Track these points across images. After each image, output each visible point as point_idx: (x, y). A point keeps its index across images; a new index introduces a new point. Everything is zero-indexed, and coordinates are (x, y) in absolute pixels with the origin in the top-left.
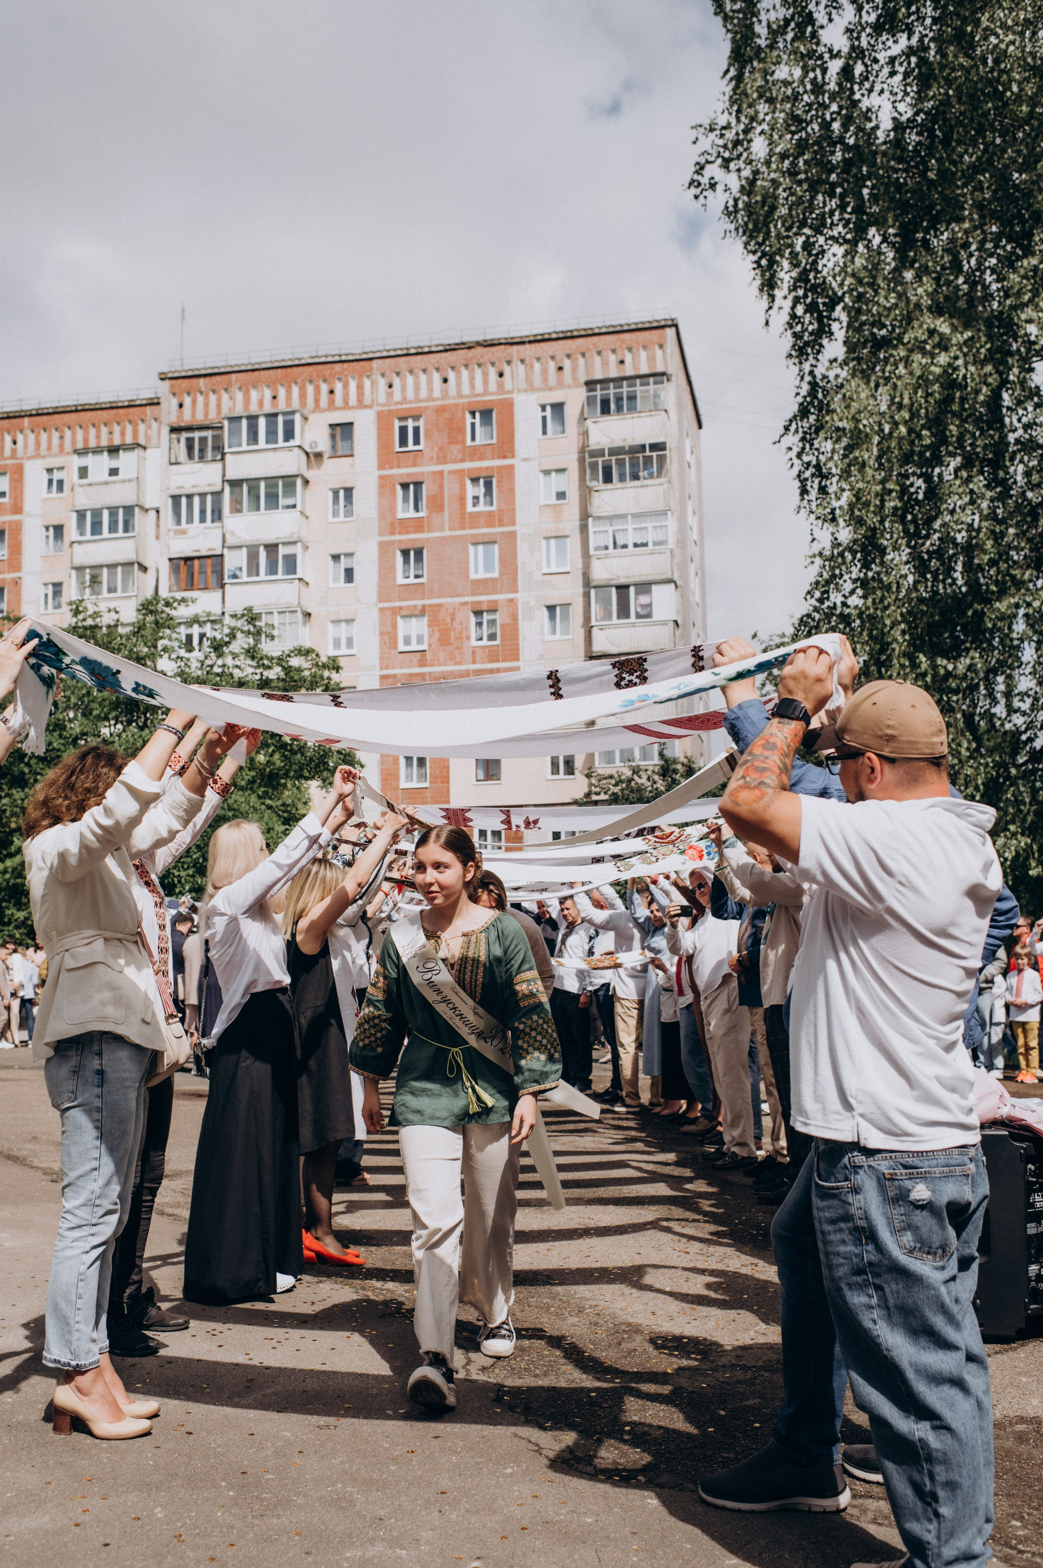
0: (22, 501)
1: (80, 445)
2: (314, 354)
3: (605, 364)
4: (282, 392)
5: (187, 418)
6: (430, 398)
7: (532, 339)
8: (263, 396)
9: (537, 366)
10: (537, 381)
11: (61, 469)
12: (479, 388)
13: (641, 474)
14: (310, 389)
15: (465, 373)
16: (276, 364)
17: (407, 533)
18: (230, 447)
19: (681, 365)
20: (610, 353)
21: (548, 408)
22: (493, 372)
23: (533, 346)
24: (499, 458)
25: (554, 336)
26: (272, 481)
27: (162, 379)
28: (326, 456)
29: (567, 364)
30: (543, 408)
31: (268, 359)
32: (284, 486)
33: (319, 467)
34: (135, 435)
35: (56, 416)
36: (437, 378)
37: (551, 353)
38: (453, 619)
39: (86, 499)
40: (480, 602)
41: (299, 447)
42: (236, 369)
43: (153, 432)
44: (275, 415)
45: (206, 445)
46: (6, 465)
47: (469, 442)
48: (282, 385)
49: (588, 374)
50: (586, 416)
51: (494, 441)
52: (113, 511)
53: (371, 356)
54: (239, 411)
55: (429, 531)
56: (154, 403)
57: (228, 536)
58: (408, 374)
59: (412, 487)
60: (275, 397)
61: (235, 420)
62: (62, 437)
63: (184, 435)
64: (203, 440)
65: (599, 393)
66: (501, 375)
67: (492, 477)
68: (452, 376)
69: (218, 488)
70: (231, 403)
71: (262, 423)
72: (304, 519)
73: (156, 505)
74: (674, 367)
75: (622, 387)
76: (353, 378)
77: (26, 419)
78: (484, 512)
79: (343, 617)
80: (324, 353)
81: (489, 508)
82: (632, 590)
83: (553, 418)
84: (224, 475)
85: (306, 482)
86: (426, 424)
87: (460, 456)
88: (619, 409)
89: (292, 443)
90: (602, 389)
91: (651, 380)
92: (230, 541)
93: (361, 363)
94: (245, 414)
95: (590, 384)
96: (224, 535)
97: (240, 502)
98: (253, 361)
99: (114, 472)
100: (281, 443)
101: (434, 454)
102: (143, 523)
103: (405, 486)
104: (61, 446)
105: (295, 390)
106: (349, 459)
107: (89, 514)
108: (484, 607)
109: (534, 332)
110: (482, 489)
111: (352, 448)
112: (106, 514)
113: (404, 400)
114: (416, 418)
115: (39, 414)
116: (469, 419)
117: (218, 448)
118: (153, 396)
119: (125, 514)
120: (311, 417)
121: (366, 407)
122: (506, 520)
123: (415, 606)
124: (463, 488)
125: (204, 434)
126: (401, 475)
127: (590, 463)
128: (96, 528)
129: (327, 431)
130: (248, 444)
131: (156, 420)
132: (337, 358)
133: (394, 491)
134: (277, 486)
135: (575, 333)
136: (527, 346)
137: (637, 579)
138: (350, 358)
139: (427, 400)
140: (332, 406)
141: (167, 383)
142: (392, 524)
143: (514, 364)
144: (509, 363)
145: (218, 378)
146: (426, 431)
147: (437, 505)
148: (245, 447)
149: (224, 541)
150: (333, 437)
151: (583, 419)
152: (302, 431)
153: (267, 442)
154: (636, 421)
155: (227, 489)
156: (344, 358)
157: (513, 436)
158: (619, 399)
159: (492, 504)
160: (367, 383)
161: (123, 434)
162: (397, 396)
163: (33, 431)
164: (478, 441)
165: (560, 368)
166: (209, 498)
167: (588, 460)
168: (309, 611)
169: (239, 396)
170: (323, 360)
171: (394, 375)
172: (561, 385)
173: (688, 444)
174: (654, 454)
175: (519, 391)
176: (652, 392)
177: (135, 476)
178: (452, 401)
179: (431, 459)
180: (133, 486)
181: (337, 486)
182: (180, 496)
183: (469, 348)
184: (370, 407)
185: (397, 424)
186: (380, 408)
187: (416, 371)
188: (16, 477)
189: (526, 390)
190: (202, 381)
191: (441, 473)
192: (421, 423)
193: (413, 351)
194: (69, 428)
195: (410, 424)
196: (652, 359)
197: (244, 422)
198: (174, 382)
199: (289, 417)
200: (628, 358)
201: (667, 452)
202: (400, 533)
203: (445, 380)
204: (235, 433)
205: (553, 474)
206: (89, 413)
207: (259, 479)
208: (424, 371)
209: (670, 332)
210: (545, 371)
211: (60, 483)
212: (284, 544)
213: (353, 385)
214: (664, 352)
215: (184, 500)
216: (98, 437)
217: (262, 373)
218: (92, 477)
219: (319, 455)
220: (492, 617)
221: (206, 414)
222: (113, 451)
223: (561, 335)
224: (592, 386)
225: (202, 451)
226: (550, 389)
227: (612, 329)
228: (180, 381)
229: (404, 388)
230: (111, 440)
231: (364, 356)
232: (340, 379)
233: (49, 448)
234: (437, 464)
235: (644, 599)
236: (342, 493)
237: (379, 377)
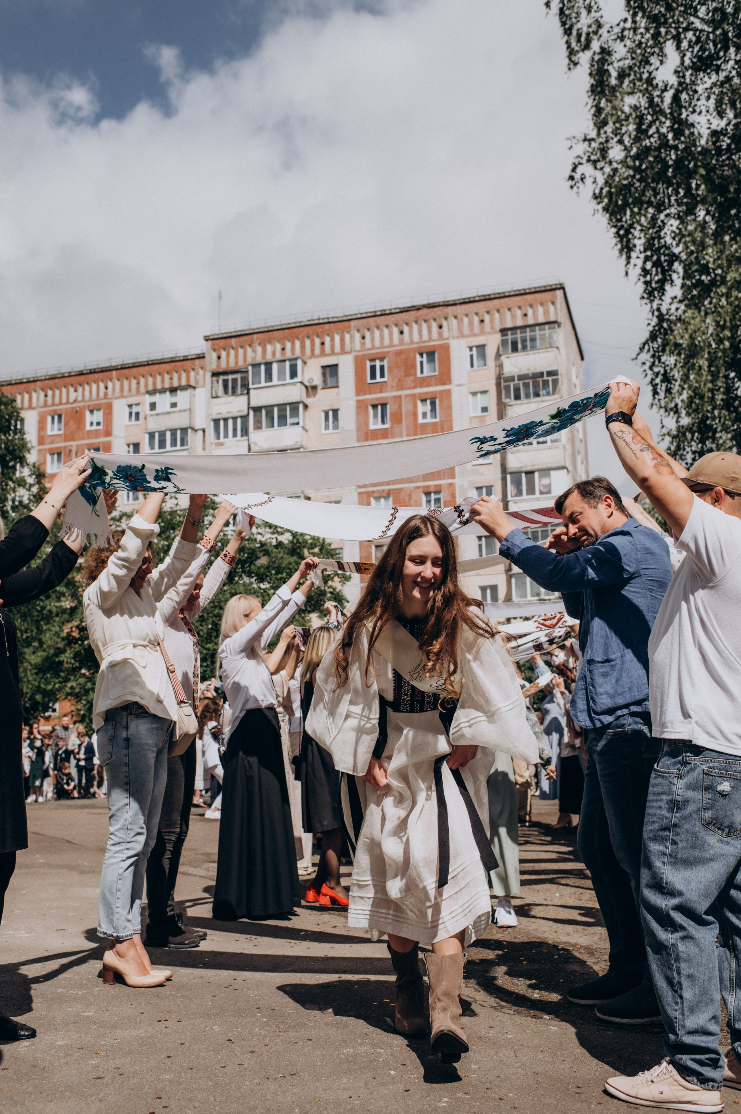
0: (111, 427)
1: (150, 388)
2: (310, 318)
3: (514, 317)
4: (288, 345)
5: (223, 366)
6: (391, 345)
7: (462, 301)
8: (275, 349)
9: (466, 320)
10: (466, 330)
11: (138, 404)
12: (425, 336)
13: (541, 393)
14: (308, 343)
15: (415, 327)
16: (284, 327)
17: (377, 439)
18: (253, 384)
19: (568, 316)
20: (517, 309)
21: (474, 349)
22: (434, 325)
23: (463, 307)
24: (440, 385)
25: (477, 299)
26: (282, 407)
27: (207, 340)
28: (319, 388)
29: (487, 318)
30: (471, 349)
31: (278, 323)
32: (291, 410)
33: (315, 395)
34: (188, 379)
35: (135, 369)
36: (395, 331)
37: (475, 311)
38: (410, 499)
39: (155, 424)
40: (429, 486)
41: (301, 382)
42: (256, 331)
43: (200, 377)
44: (284, 361)
45: (237, 384)
46: (100, 404)
47: (419, 374)
48: (289, 340)
49: (501, 324)
50: (501, 353)
51: (437, 373)
52: (173, 432)
53: (349, 318)
54: (259, 359)
55: (392, 437)
56: (201, 357)
57: (252, 446)
58: (375, 329)
59: (379, 407)
60: (283, 349)
61: (256, 366)
62: (138, 383)
63: (222, 378)
64: (234, 381)
65: (510, 337)
66: (441, 327)
67: (436, 398)
68: (406, 329)
69: (245, 413)
70: (253, 355)
71: (275, 367)
72: (304, 432)
73: (202, 426)
74: (563, 317)
75: (526, 332)
76: (338, 334)
77: (114, 372)
78: (430, 423)
79: (333, 500)
80: (317, 317)
81: (434, 420)
82: (536, 474)
83: (478, 356)
84: (249, 404)
85: (306, 407)
86: (388, 363)
87: (412, 385)
88: (524, 348)
89: (295, 380)
90: (512, 334)
91: (547, 326)
92: (254, 448)
93: (343, 323)
94: (264, 361)
95: (504, 331)
96: (249, 446)
97: (260, 422)
98: (268, 325)
99: (174, 405)
100: (288, 380)
101: (395, 384)
102: (194, 440)
103: (374, 406)
104: (138, 389)
105: (298, 344)
106: (336, 390)
107: (157, 435)
108: (432, 489)
109: (464, 297)
110: (429, 407)
111: (337, 382)
112: (168, 435)
113: (373, 347)
114: (382, 359)
115: (123, 367)
116: (418, 359)
117: (245, 386)
118: (199, 352)
119: (181, 434)
120: (309, 362)
121: (347, 353)
122: (446, 428)
123: (383, 491)
124: (415, 407)
125: (235, 376)
126: (372, 399)
127: (505, 387)
128: (162, 444)
129: (319, 371)
130: (266, 382)
131: (202, 368)
132: (326, 321)
133: (367, 411)
134: (286, 410)
135: (492, 296)
136: (458, 307)
137: (540, 467)
138: (335, 320)
139: (389, 346)
140: (323, 353)
141: (210, 343)
142: (366, 433)
143: (449, 319)
144: (446, 318)
145: (244, 338)
146: (389, 368)
147: (397, 419)
148: (263, 384)
149: (249, 449)
150: (324, 374)
151: (498, 356)
152: (303, 371)
153: (279, 380)
154: (537, 355)
155: (251, 413)
156: (331, 320)
157: (449, 369)
158: (524, 341)
159: (436, 417)
160: (347, 337)
161: (180, 379)
162: (368, 345)
163: (118, 380)
164: (426, 373)
165: (482, 321)
166: (239, 421)
167: (503, 384)
168: (309, 496)
169: (259, 349)
170: (316, 322)
171: (366, 331)
172: (483, 332)
173: (574, 371)
174: (550, 379)
175: (453, 338)
176: (547, 335)
177: (187, 407)
178: (406, 347)
179: (393, 387)
180: (187, 414)
181: (327, 408)
182: (219, 420)
183: (418, 309)
184: (350, 353)
185: (368, 364)
186: (357, 354)
187: (381, 326)
188: (107, 411)
189: (458, 337)
190: (233, 341)
191: (400, 397)
192: (385, 363)
193: (378, 313)
194: (143, 376)
195: (378, 363)
196: (546, 312)
197: (263, 367)
198: (214, 342)
199: (293, 362)
200: (530, 312)
201: (559, 377)
202: (372, 439)
203: (402, 333)
204: (256, 375)
205: (479, 395)
206: (156, 367)
207: (273, 406)
208: (387, 326)
209: (559, 293)
210: (471, 323)
211: (137, 414)
212: (291, 449)
213: (337, 338)
214: (555, 307)
215: (222, 423)
216: (163, 381)
217: (275, 333)
218: (159, 409)
219: (314, 388)
220: (437, 496)
221: (236, 363)
222: (173, 390)
223: (482, 298)
224: (505, 333)
225: (234, 388)
226: (475, 335)
227: (518, 293)
228: (218, 341)
229: (372, 339)
230: (171, 383)
231: (345, 318)
232: (328, 335)
233: (130, 390)
234: (397, 390)
235: (545, 481)
236: (331, 414)
237: (356, 332)
